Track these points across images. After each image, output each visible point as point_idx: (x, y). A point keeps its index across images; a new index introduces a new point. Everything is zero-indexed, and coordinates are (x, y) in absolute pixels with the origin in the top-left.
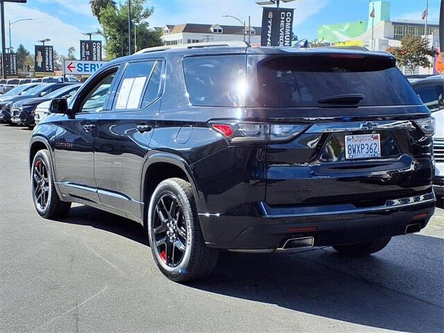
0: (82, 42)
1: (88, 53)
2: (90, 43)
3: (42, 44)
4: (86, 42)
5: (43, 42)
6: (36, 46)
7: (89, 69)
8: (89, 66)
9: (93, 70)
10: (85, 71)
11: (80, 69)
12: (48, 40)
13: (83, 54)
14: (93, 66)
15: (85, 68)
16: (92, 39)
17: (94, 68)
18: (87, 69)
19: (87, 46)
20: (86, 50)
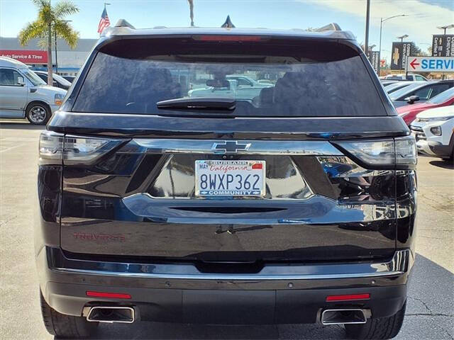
0: (434, 37)
1: (441, 48)
2: (444, 38)
3: (400, 41)
4: (439, 37)
5: (402, 38)
6: (393, 43)
7: (435, 66)
8: (435, 62)
9: (439, 66)
10: (430, 68)
11: (425, 66)
12: (407, 36)
13: (435, 49)
14: (440, 63)
15: (430, 64)
16: (447, 34)
17: (441, 65)
18: (432, 66)
19: (441, 41)
20: (438, 45)
